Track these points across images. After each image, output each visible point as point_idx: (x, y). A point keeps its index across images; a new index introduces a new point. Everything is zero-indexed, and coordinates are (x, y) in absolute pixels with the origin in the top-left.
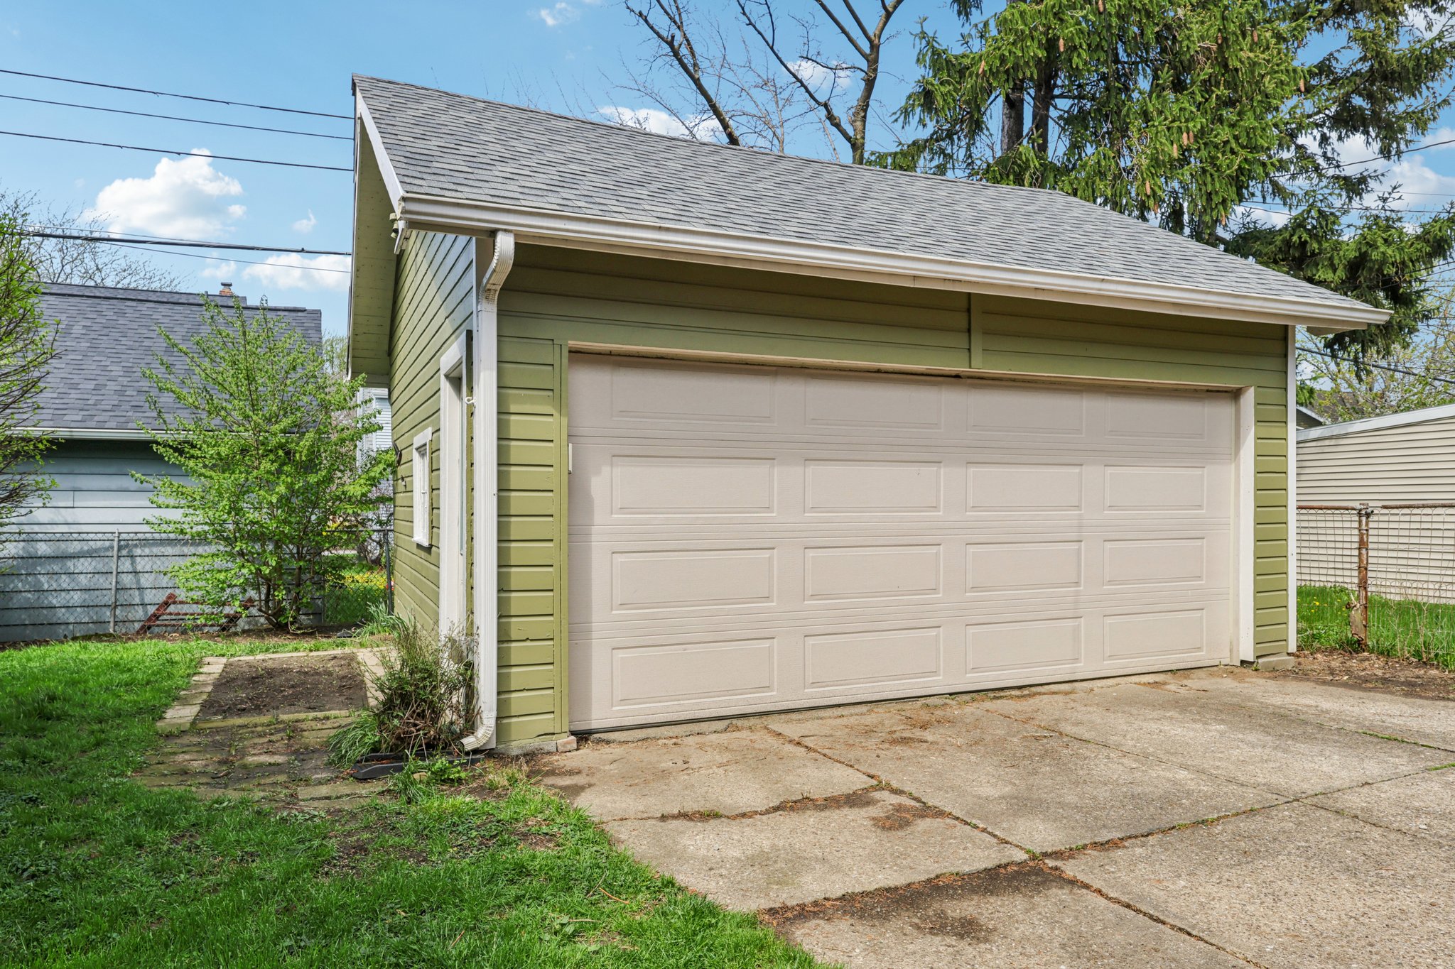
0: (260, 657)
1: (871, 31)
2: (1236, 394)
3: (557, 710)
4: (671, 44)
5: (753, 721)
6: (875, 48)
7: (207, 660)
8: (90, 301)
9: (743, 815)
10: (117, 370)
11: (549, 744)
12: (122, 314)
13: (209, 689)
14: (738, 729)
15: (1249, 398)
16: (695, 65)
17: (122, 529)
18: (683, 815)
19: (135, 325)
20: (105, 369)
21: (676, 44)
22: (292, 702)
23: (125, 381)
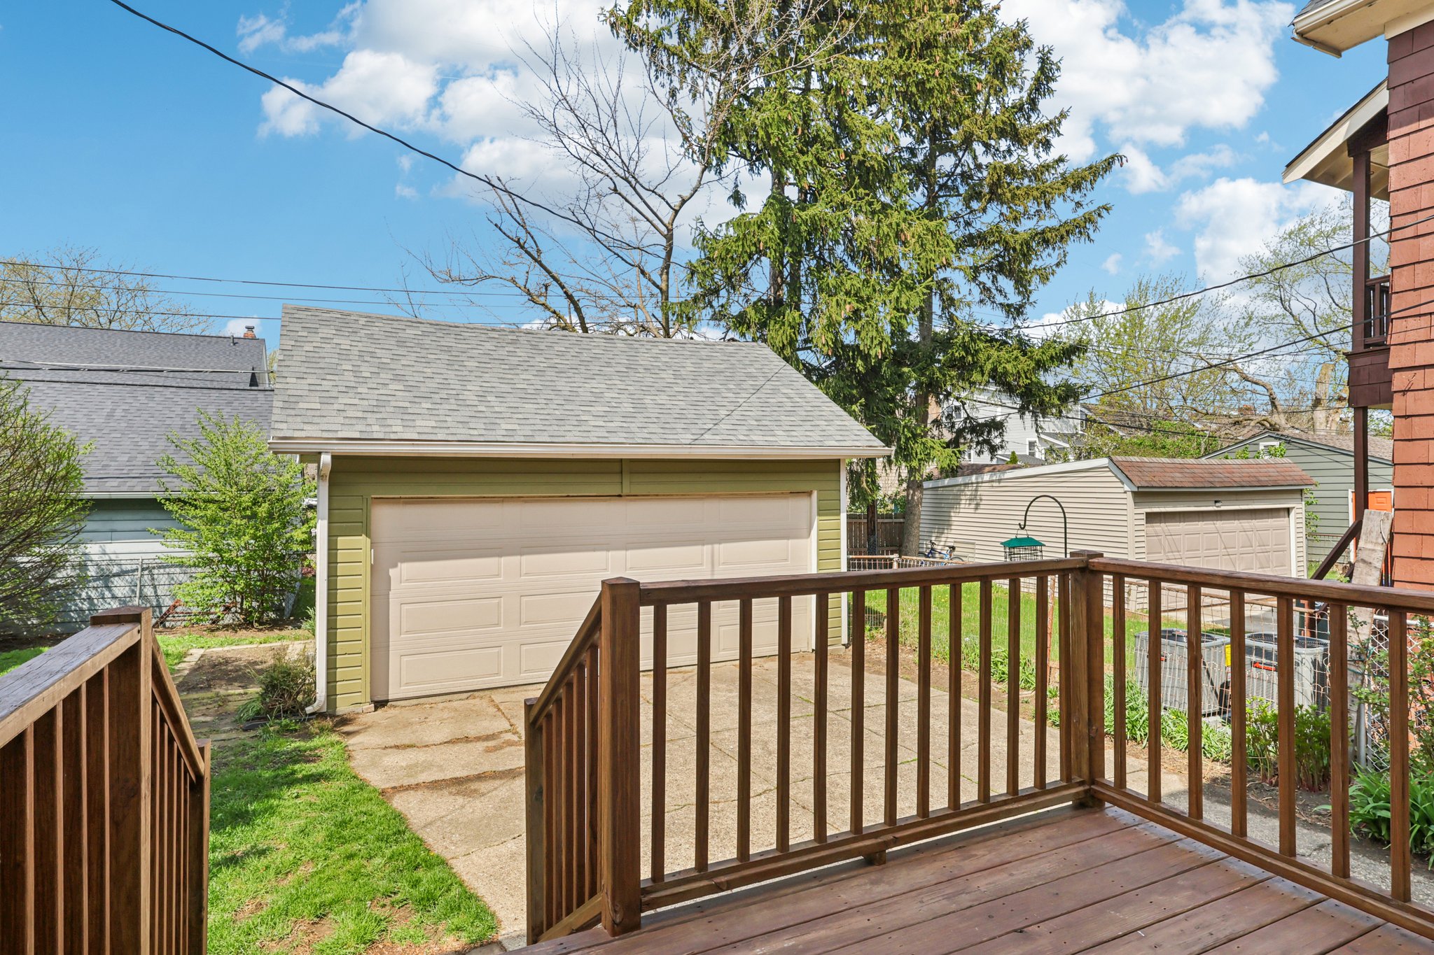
0: (227, 648)
1: (666, 221)
2: (810, 494)
3: (363, 691)
4: (518, 242)
5: (481, 694)
6: (670, 230)
7: (191, 651)
8: (129, 388)
9: (426, 746)
10: (145, 445)
11: (358, 709)
12: (151, 398)
13: (186, 672)
14: (474, 698)
15: (815, 494)
16: (539, 251)
17: (144, 556)
18: (397, 747)
19: (160, 407)
20: (136, 444)
21: (522, 242)
22: (230, 681)
23: (149, 453)
